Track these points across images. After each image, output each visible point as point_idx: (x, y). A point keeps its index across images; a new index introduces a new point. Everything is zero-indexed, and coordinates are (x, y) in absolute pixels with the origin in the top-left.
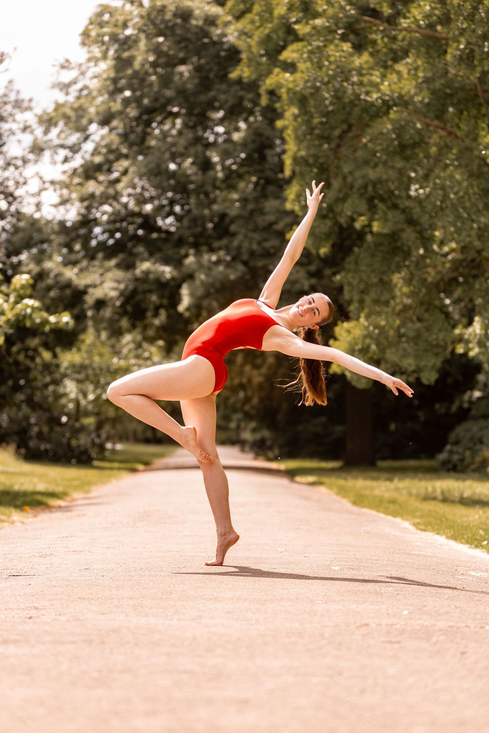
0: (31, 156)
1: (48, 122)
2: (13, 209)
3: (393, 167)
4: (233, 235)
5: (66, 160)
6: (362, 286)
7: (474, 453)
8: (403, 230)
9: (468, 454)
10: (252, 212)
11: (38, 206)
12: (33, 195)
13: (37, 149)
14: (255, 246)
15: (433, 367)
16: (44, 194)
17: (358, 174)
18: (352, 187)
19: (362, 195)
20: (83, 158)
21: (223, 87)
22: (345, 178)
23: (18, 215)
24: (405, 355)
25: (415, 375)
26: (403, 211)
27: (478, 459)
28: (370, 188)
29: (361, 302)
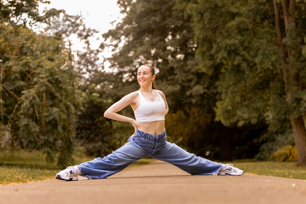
0: (100, 50)
1: (106, 36)
2: (94, 69)
3: (237, 39)
4: (176, 74)
5: (113, 50)
6: (226, 86)
7: (270, 154)
8: (242, 63)
9: (268, 154)
10: (182, 66)
11: (103, 67)
12: (101, 64)
13: (102, 46)
14: (184, 78)
15: (255, 117)
16: (105, 63)
17: (223, 42)
18: (221, 47)
19: (225, 50)
20: (119, 49)
21: (170, 19)
22: (218, 44)
23: (96, 71)
24: (244, 113)
25: (249, 120)
26: (242, 56)
27: (271, 156)
28: (228, 47)
29: (226, 92)
